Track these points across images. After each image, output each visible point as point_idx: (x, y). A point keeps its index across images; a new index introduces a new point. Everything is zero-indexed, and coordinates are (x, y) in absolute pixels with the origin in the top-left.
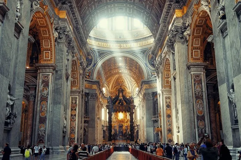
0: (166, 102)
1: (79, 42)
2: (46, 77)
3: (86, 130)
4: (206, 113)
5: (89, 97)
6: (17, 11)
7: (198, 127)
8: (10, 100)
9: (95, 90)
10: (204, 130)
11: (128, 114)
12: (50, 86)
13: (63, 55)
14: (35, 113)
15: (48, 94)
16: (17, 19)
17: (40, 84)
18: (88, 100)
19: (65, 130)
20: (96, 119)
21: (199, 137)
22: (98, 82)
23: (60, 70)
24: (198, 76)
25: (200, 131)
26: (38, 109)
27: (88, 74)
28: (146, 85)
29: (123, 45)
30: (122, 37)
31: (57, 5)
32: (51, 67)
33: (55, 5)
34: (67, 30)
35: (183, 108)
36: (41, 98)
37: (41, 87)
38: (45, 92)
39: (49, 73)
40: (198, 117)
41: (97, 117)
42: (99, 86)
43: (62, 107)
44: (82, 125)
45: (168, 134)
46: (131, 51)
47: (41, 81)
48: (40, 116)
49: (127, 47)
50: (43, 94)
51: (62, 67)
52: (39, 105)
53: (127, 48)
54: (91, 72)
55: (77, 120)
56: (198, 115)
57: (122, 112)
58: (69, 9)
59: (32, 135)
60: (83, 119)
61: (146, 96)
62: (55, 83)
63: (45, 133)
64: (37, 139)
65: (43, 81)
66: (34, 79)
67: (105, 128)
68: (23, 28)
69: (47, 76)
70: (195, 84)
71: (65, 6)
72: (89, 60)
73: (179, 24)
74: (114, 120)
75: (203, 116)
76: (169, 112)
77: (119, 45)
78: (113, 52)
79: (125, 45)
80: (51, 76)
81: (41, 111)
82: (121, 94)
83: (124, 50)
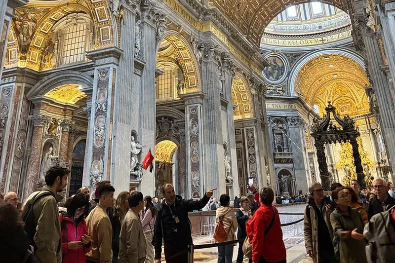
2: (193, 110)
3: (292, 174)
5: (289, 123)
6: (136, 47)
8: (135, 149)
9: (296, 110)
12: (199, 122)
13: (212, 77)
15: (198, 132)
16: (136, 56)
17: (188, 119)
18: (288, 127)
19: (229, 177)
22: (298, 98)
23: (212, 98)
26: (189, 152)
27: (281, 88)
29: (326, 39)
30: (323, 27)
31: (198, 18)
32: (198, 97)
33: (196, 19)
36: (191, 137)
37: (189, 123)
38: (195, 129)
39: (197, 105)
42: (303, 104)
43: (220, 147)
44: (268, 168)
46: (340, 45)
47: (188, 116)
48: (191, 162)
49: (332, 41)
50: (192, 133)
51: (213, 93)
52: (189, 147)
53: (334, 42)
54: (285, 85)
55: (258, 161)
58: (215, 19)
62: (206, 115)
63: (199, 184)
64: (192, 193)
65: (191, 116)
66: (181, 114)
68: (145, 63)
69: (195, 109)
71: (207, 17)
72: (279, 67)
77: (320, 39)
78: (312, 51)
79: (329, 38)
80: (199, 107)
81: (192, 155)
82: (331, 113)
83: (329, 45)
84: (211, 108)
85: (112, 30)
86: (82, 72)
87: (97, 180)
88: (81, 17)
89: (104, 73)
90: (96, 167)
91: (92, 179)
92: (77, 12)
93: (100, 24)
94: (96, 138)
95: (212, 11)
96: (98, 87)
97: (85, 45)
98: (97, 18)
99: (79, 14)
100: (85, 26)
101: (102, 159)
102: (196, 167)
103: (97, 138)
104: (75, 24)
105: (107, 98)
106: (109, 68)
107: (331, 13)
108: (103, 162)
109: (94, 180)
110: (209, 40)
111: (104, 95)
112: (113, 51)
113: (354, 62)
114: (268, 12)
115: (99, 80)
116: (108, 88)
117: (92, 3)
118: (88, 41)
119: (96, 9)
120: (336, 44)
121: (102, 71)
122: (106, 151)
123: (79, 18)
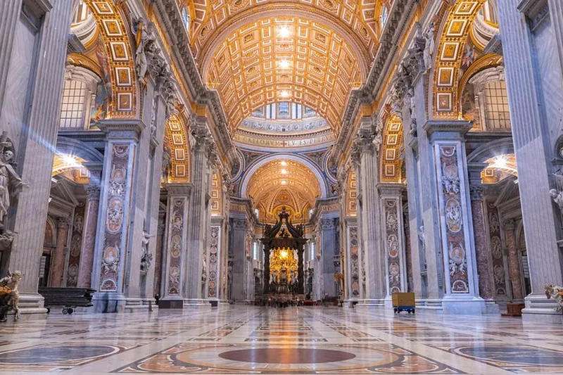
0: (352, 236)
1: (221, 145)
2: (179, 202)
4: (400, 254)
7: (390, 274)
8: (145, 238)
9: (244, 213)
10: (397, 277)
11: (296, 252)
12: (185, 215)
13: (202, 169)
14: (164, 252)
15: (182, 226)
17: (172, 211)
18: (233, 230)
19: (204, 276)
20: (245, 259)
21: (390, 286)
22: (248, 200)
23: (198, 192)
24: (391, 202)
25: (392, 278)
26: (169, 246)
28: (324, 206)
29: (287, 143)
34: (208, 134)
35: (370, 246)
36: (173, 231)
37: (172, 216)
38: (179, 223)
39: (184, 197)
40: (390, 259)
41: (247, 255)
42: (250, 207)
43: (201, 244)
44: (225, 268)
45: (352, 283)
46: (301, 152)
47: (172, 208)
48: (171, 257)
49: (294, 146)
50: (175, 226)
51: (200, 187)
52: (169, 241)
54: (237, 185)
55: (219, 261)
56: (390, 257)
57: (286, 249)
58: (211, 103)
59: (160, 281)
60: (227, 260)
61: (323, 224)
63: (178, 280)
64: (169, 288)
65: (176, 208)
67: (259, 274)
69: (181, 201)
70: (386, 213)
71: (205, 99)
73: (368, 126)
74: (273, 261)
75: (397, 259)
76: (354, 251)
77: (281, 142)
78: (271, 153)
79: (291, 142)
80: (186, 199)
81: (173, 250)
82: (284, 220)
83: (288, 150)
84: (197, 203)
85: (135, 99)
86: (84, 141)
87: (112, 267)
88: (80, 72)
89: (121, 148)
90: (111, 254)
91: (104, 267)
92: (75, 65)
93: (119, 89)
94: (109, 221)
95: (212, 93)
96: (113, 164)
97: (85, 109)
98: (116, 81)
99: (77, 67)
100: (83, 84)
101: (118, 245)
102: (175, 262)
103: (111, 222)
104: (69, 79)
105: (126, 177)
106: (129, 144)
107: (297, 117)
108: (120, 249)
109: (106, 267)
110: (203, 126)
111: (122, 175)
112: (136, 125)
113: (310, 171)
114: (250, 104)
115: (114, 156)
116: (127, 167)
117: (113, 60)
118: (88, 105)
119: (117, 69)
120: (298, 150)
121: (119, 146)
122: (124, 238)
123: (76, 72)
